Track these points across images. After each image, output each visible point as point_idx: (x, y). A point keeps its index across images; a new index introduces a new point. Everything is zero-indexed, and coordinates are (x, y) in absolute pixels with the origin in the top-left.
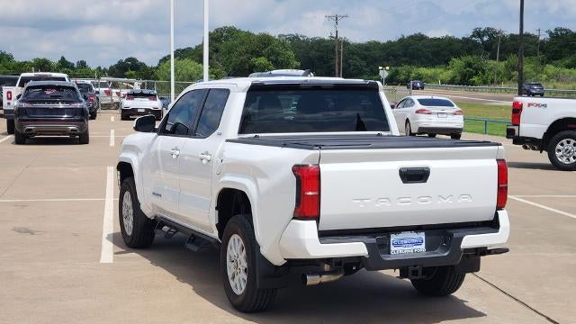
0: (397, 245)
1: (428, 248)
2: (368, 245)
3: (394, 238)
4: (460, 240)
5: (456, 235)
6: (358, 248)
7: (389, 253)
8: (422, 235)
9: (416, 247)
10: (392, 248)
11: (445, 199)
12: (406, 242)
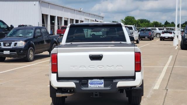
0: (91, 84)
1: (105, 86)
2: (76, 83)
3: (90, 81)
5: (114, 81)
6: (71, 84)
7: (88, 87)
8: (103, 81)
9: (100, 85)
10: (89, 85)
11: (110, 67)
12: (95, 83)
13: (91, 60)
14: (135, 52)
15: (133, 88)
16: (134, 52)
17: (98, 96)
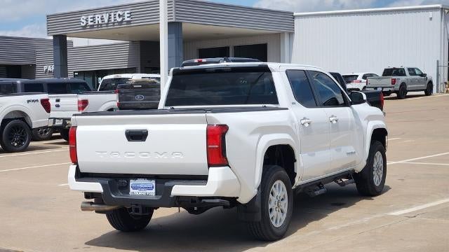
0: (135, 188)
1: (157, 193)
2: (103, 185)
3: (132, 182)
4: (171, 188)
5: (167, 184)
7: (129, 194)
8: (153, 183)
9: (148, 191)
10: (131, 190)
11: (161, 155)
12: (141, 186)
13: (129, 140)
14: (208, 125)
15: (203, 200)
16: (206, 125)
17: (140, 213)
